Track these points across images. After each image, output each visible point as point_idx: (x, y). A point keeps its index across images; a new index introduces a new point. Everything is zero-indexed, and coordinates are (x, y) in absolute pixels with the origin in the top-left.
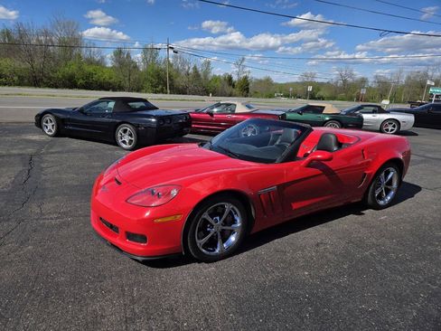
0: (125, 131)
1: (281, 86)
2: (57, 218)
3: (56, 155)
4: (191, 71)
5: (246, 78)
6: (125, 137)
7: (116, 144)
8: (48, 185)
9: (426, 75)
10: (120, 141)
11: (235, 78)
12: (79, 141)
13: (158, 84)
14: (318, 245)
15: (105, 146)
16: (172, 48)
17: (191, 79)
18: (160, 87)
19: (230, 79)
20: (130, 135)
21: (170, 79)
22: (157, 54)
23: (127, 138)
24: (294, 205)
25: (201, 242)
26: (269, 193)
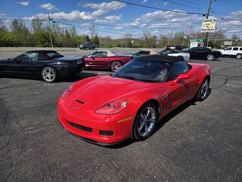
0: (47, 71)
1: (115, 41)
2: (35, 129)
3: (5, 90)
4: (65, 33)
5: (96, 37)
6: (48, 75)
7: (42, 79)
8: (14, 109)
9: (183, 33)
10: (45, 77)
11: (90, 37)
12: (15, 80)
13: (45, 41)
14: (187, 123)
15: (34, 81)
16: (52, 20)
17: (65, 38)
18: (47, 43)
19: (87, 37)
20: (51, 73)
21: (53, 39)
22: (41, 23)
23: (49, 75)
24: (173, 104)
25: (139, 130)
26: (166, 99)
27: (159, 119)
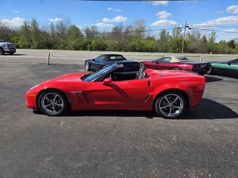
13: (178, 47)
16: (188, 27)
18: (178, 49)
21: (185, 45)
24: (96, 103)
25: (44, 107)
26: (77, 93)
27: (73, 109)
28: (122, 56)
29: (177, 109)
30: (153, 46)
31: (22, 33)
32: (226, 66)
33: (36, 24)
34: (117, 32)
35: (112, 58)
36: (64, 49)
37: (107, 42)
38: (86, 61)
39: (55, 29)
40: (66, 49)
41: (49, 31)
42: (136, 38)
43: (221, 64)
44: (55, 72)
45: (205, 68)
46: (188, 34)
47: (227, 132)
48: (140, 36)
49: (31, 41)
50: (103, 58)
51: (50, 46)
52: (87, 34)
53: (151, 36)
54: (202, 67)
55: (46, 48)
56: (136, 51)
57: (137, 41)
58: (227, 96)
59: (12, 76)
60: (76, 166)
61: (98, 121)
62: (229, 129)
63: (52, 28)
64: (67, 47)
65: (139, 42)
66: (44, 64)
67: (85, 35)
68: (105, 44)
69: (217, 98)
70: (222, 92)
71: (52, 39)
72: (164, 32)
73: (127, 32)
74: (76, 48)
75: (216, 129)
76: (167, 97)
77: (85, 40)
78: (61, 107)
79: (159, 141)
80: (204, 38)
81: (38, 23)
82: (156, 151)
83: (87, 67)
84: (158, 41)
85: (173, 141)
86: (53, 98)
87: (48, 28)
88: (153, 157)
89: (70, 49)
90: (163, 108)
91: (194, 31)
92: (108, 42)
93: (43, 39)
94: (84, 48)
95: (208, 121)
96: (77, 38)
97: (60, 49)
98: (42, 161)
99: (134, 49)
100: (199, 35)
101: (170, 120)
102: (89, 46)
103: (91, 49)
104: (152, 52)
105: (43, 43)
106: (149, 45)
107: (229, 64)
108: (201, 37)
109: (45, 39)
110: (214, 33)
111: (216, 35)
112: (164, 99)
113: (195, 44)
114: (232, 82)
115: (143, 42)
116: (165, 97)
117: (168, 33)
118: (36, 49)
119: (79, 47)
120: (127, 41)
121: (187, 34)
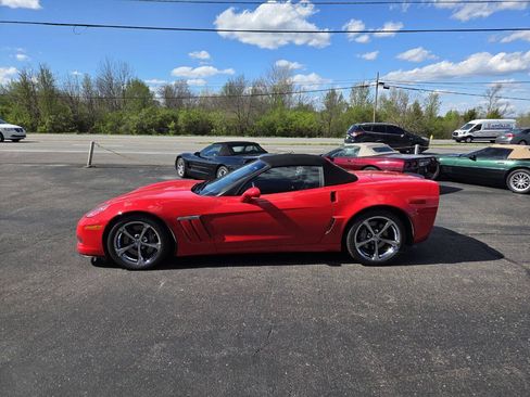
16: (382, 83)
24: (229, 239)
25: (120, 251)
26: (190, 221)
27: (180, 253)
28: (257, 145)
29: (390, 246)
30: (310, 124)
31: (15, 98)
32: (467, 162)
33: (49, 76)
34: (232, 95)
35: (237, 149)
36: (115, 131)
37: (211, 115)
38: (179, 157)
39: (95, 89)
40: (118, 133)
41: (80, 93)
42: (275, 106)
43: (457, 159)
44: (110, 181)
45: (427, 166)
46: (383, 99)
47: (486, 285)
48: (283, 104)
49: (38, 115)
50: (218, 149)
51: (82, 126)
52: (166, 98)
53: (305, 103)
54: (422, 164)
55: (72, 131)
56: (276, 136)
57: (277, 114)
58: (476, 220)
59: (14, 194)
60: (217, 355)
61: (234, 275)
62: (489, 279)
63: (88, 86)
64: (122, 128)
65: (282, 116)
66: (81, 166)
67: (162, 101)
68: (207, 121)
69: (459, 226)
70: (466, 213)
71: (87, 111)
72: (332, 94)
73: (255, 94)
74: (143, 130)
75: (466, 281)
76: (370, 221)
77: (163, 112)
78: (155, 250)
79: (364, 307)
80: (416, 105)
81: (54, 77)
82: (363, 323)
83: (181, 171)
84: (322, 113)
85: (390, 304)
86: (140, 232)
87: (77, 87)
88: (359, 333)
89: (128, 132)
90: (361, 244)
91: (394, 93)
92: (217, 117)
93: (66, 110)
94: (161, 129)
95: (448, 266)
96: (144, 107)
97: (106, 133)
98: (148, 351)
99: (270, 131)
100: (405, 100)
101: (376, 268)
102: (173, 124)
103: (178, 132)
104: (310, 136)
105: (67, 120)
106: (305, 121)
107: (474, 158)
108: (410, 104)
109: (70, 111)
110: (436, 97)
111: (440, 100)
112: (364, 226)
113: (398, 120)
114: (482, 193)
115: (290, 115)
116: (366, 222)
117: (341, 97)
118: (50, 132)
119: (151, 127)
120: (256, 113)
121: (381, 99)
